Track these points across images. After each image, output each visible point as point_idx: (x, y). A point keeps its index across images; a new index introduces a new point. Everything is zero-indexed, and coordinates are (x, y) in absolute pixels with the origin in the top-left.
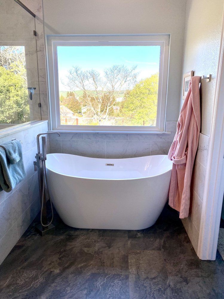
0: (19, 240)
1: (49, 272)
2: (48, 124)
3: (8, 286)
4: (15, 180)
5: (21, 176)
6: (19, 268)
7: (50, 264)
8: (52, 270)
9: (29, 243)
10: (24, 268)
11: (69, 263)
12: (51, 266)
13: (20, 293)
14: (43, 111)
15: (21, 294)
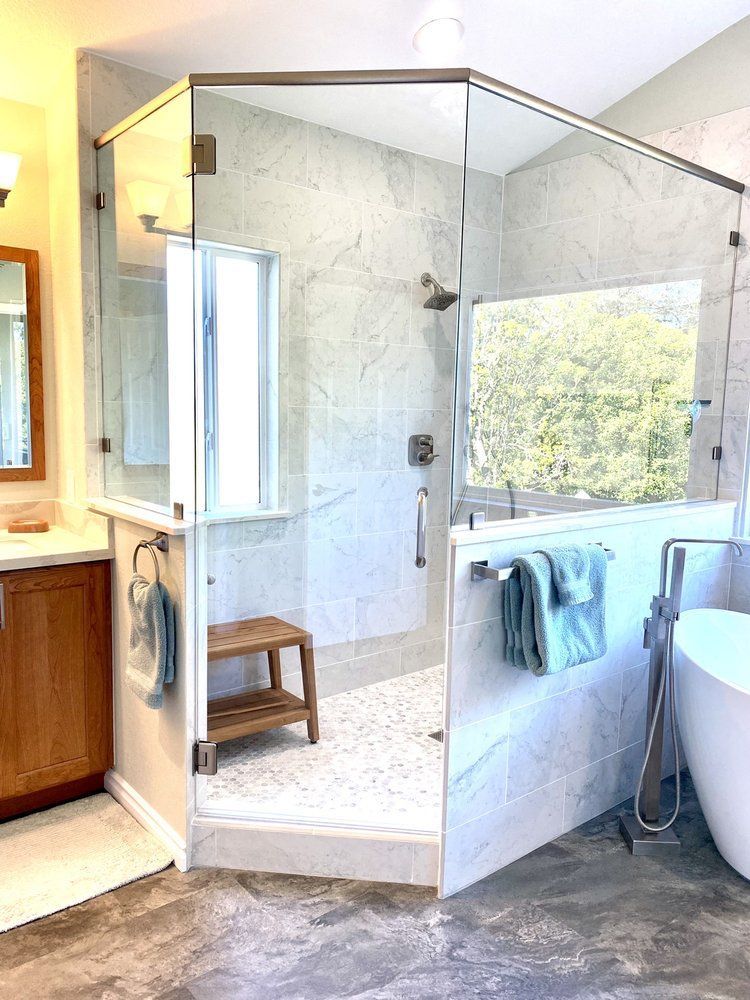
0: (566, 834)
1: (608, 956)
2: (736, 513)
3: (495, 929)
4: (565, 650)
5: (588, 647)
6: (536, 903)
7: (620, 939)
8: (619, 957)
9: (587, 853)
10: (548, 911)
11: (679, 967)
12: (619, 946)
13: (513, 960)
14: (726, 473)
15: (515, 965)
